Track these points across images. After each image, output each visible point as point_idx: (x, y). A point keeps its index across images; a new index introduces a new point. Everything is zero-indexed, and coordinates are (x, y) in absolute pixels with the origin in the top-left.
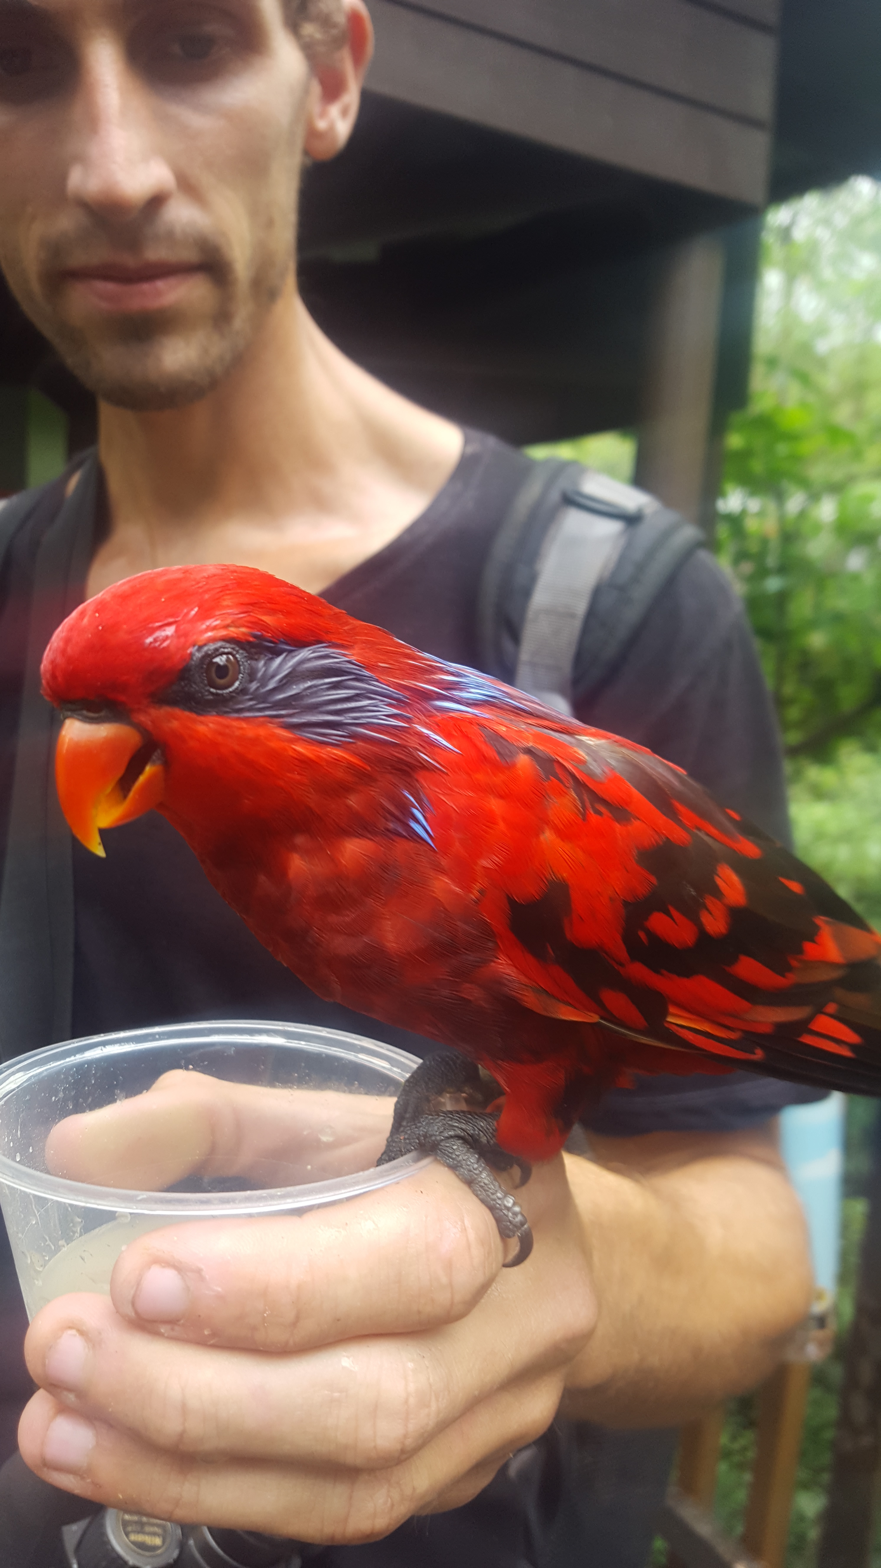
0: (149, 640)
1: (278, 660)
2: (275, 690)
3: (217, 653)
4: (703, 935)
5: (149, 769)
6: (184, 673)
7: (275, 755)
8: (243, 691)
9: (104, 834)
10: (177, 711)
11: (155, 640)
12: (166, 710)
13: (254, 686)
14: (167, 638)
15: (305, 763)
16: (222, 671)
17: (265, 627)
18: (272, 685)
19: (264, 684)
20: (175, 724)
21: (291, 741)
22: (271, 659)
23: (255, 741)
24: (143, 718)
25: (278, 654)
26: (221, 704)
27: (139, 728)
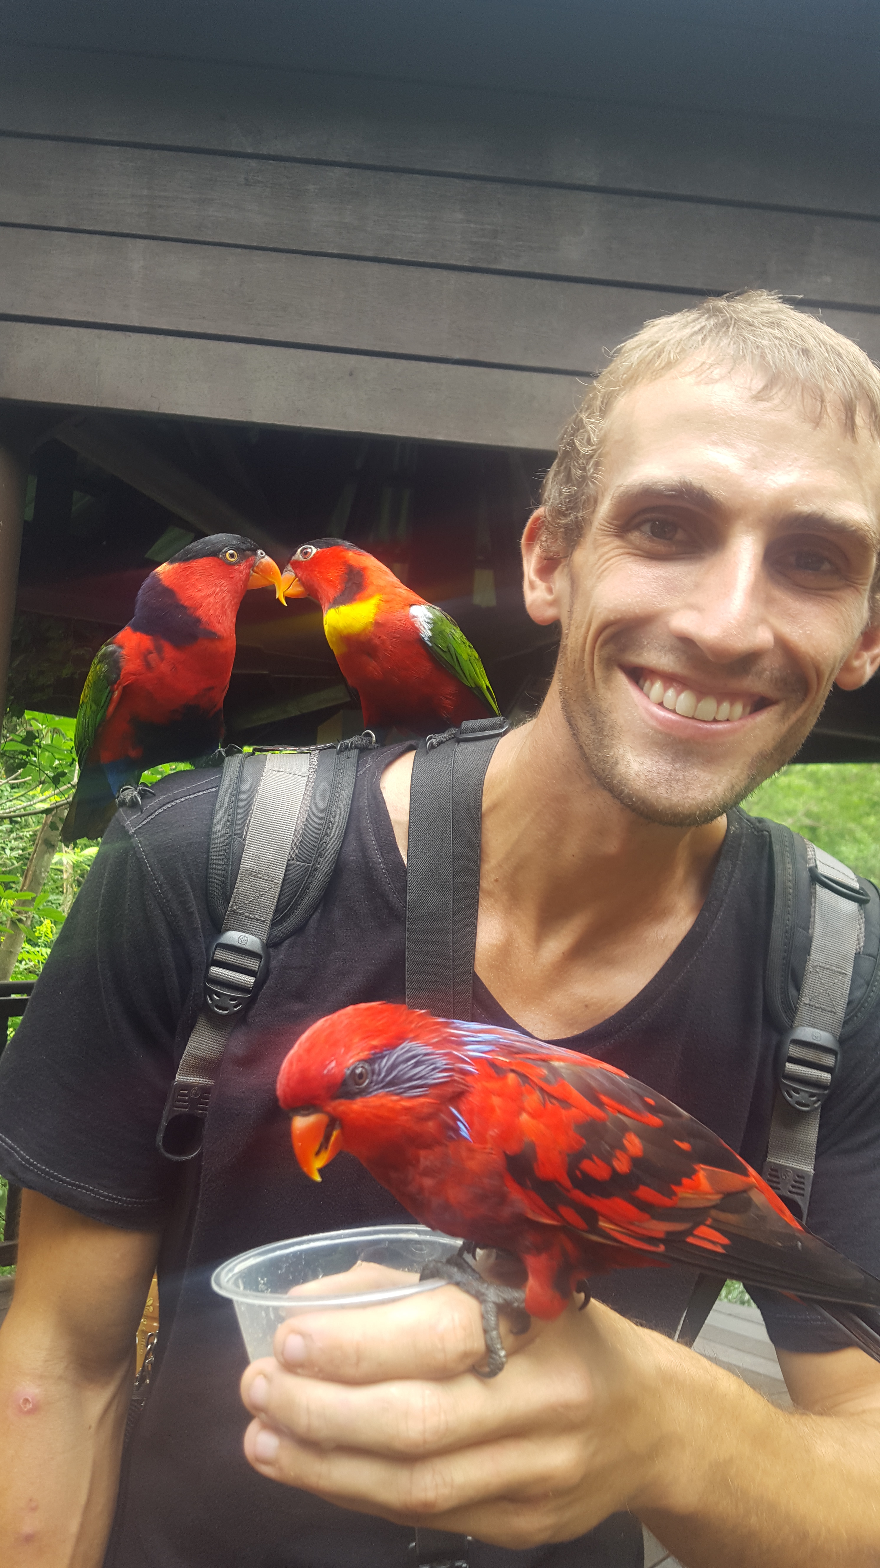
0: (325, 1072)
1: (385, 1061)
2: (386, 1076)
3: (356, 1068)
4: (615, 1173)
5: (335, 1133)
6: (344, 1083)
7: (392, 1110)
8: (371, 1082)
9: (320, 1171)
10: (343, 1101)
11: (328, 1071)
12: (337, 1102)
13: (375, 1078)
14: (332, 1068)
15: (407, 1110)
16: (361, 1076)
17: (375, 1047)
18: (383, 1075)
19: (379, 1074)
20: (342, 1108)
21: (398, 1101)
22: (381, 1062)
23: (382, 1105)
24: (329, 1109)
25: (383, 1057)
26: (363, 1092)
27: (327, 1113)
